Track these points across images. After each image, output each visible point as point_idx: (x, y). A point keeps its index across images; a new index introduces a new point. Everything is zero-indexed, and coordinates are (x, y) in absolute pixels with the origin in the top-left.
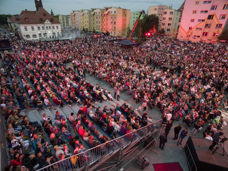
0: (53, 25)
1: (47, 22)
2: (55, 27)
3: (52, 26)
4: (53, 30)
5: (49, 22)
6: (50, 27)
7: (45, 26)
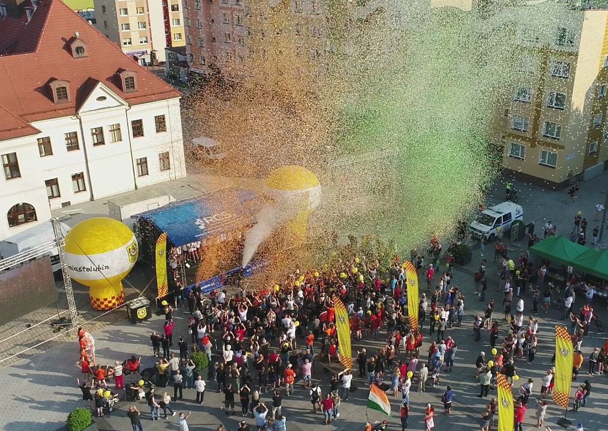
0: (138, 113)
1: (102, 98)
2: (149, 126)
3: (132, 117)
4: (137, 142)
7: (87, 127)
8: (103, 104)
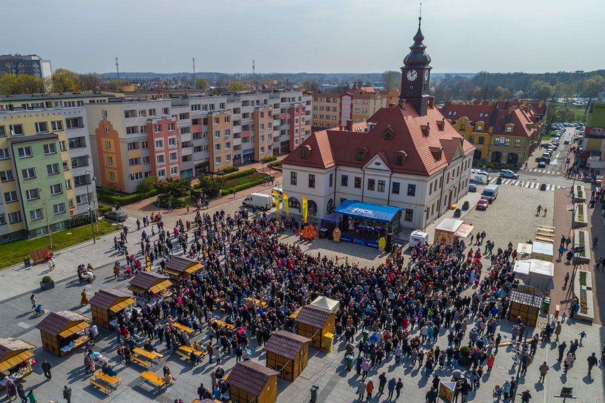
0: (398, 178)
1: (378, 164)
2: (404, 189)
3: (394, 180)
4: (394, 197)
5: (383, 166)
6: (382, 184)
7: (367, 177)
8: (376, 167)
